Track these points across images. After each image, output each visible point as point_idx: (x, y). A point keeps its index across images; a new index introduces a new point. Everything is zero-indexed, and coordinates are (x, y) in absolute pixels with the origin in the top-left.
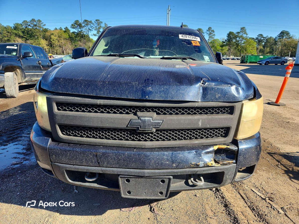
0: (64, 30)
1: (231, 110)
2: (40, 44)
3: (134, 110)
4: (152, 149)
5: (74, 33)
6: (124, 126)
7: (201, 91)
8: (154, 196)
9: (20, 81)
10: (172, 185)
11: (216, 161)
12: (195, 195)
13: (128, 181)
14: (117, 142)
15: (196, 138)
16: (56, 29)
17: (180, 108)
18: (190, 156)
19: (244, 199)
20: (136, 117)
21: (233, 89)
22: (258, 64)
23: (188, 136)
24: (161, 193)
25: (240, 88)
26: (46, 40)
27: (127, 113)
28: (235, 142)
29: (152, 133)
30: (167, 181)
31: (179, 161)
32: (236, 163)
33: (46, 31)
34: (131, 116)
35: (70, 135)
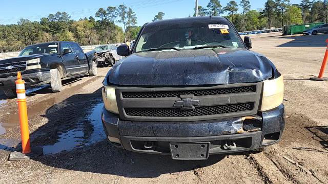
0: (89, 19)
1: (254, 89)
2: (66, 36)
3: (178, 94)
4: (193, 122)
5: (98, 21)
6: (171, 106)
7: (228, 75)
8: (197, 157)
9: (62, 77)
10: (210, 149)
11: (244, 130)
12: (232, 163)
13: (177, 146)
14: (166, 118)
15: (227, 112)
16: (81, 20)
17: (213, 89)
18: (222, 125)
19: (276, 165)
20: (179, 99)
21: (254, 72)
22: (304, 34)
23: (220, 111)
24: (203, 155)
25: (259, 71)
26: (72, 31)
27: (173, 96)
28: (260, 114)
29: (192, 110)
30: (206, 146)
31: (214, 129)
32: (262, 130)
33: (71, 22)
34: (176, 98)
35: (132, 115)
